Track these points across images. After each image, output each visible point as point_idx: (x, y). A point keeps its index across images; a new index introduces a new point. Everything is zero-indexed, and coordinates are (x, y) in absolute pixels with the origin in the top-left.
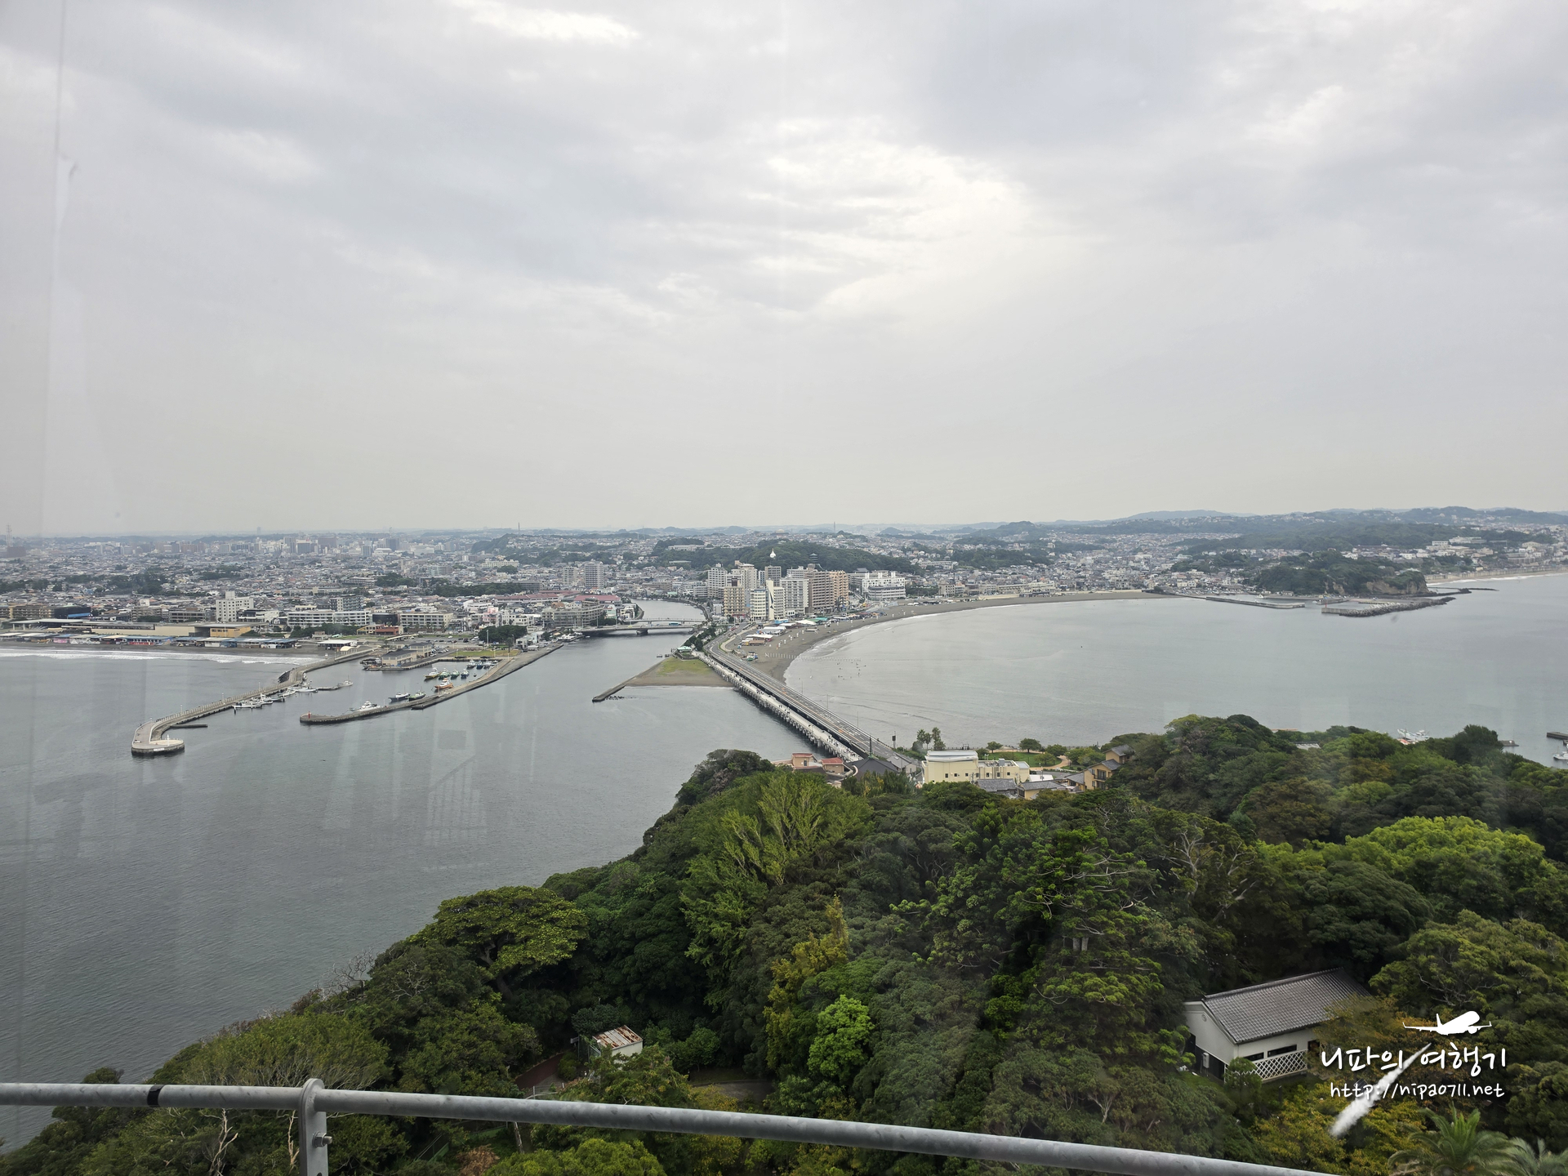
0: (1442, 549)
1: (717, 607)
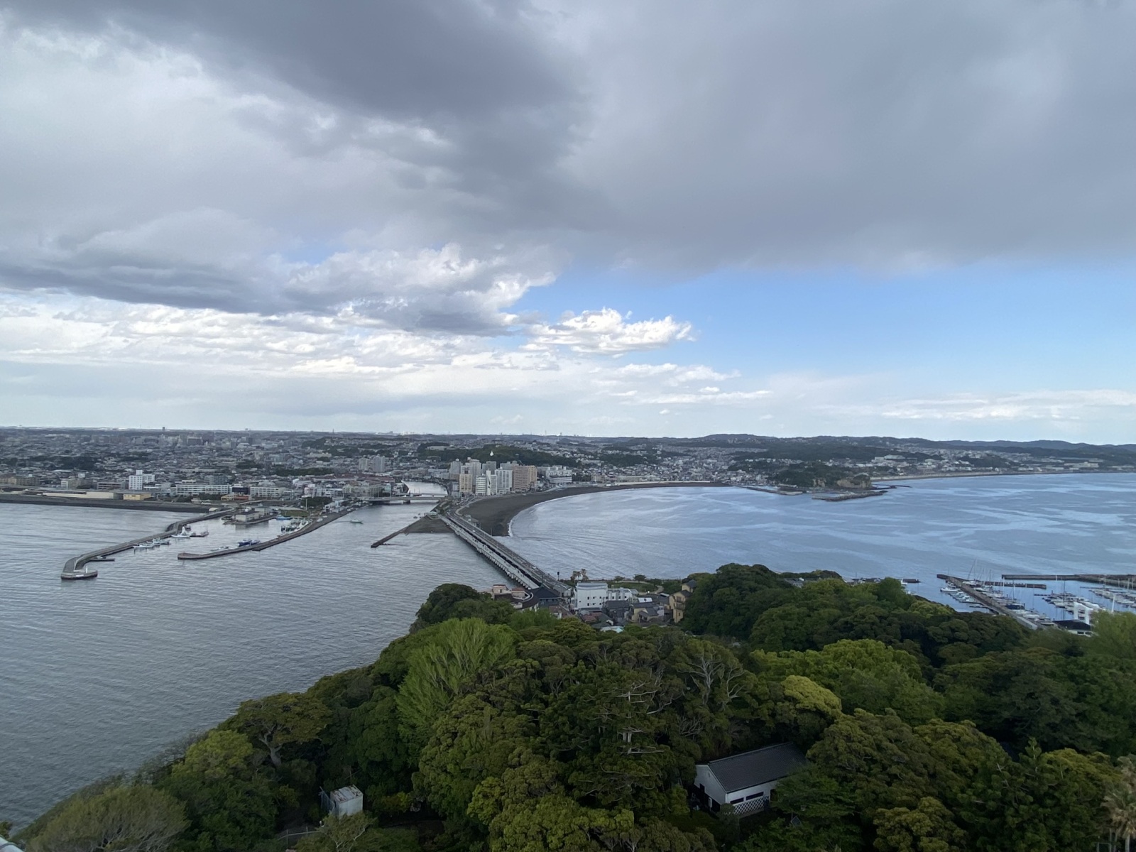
0: (881, 461)
1: (455, 487)
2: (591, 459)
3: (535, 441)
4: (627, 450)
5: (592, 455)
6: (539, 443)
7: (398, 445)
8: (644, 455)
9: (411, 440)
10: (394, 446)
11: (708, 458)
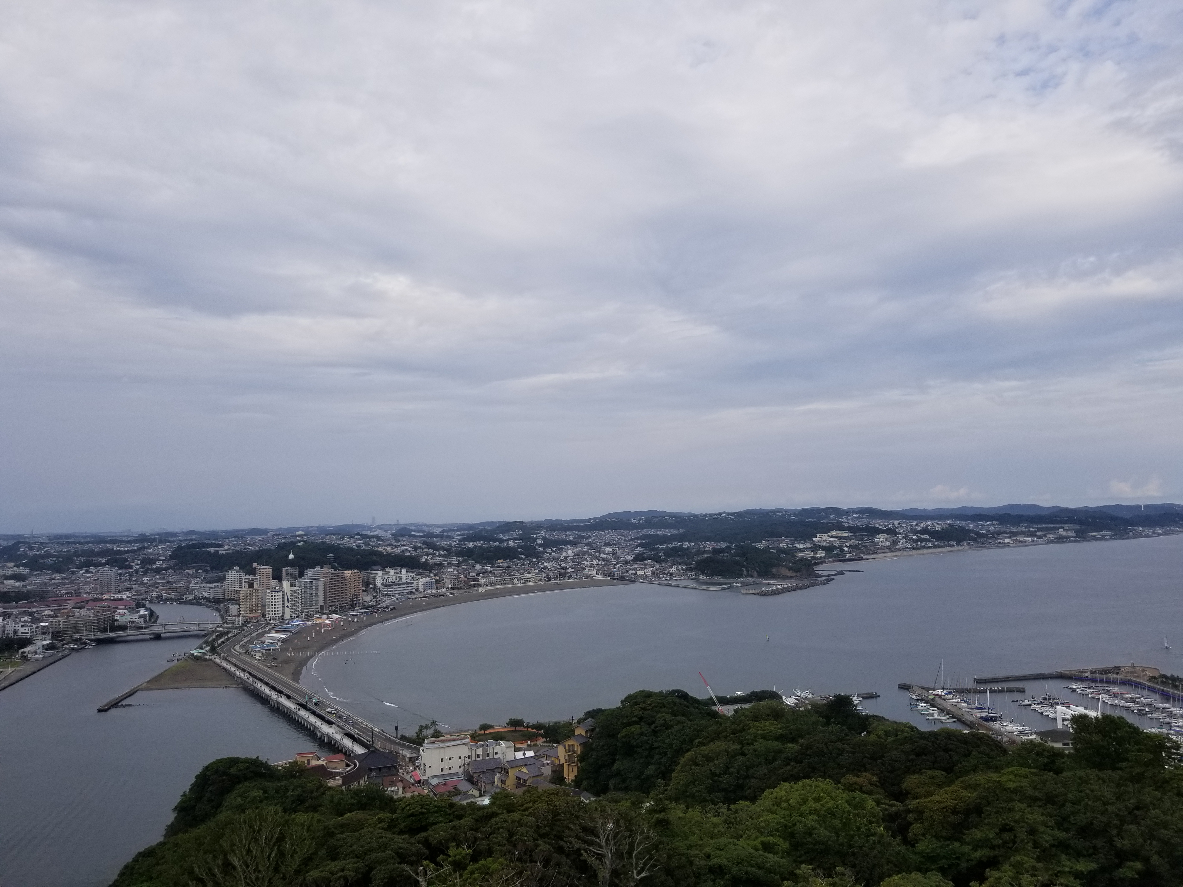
0: (824, 540)
1: (234, 609)
2: (444, 556)
3: (358, 534)
4: (495, 540)
5: (444, 549)
6: (364, 536)
7: (139, 550)
8: (519, 546)
9: (161, 541)
10: (133, 551)
11: (607, 545)
